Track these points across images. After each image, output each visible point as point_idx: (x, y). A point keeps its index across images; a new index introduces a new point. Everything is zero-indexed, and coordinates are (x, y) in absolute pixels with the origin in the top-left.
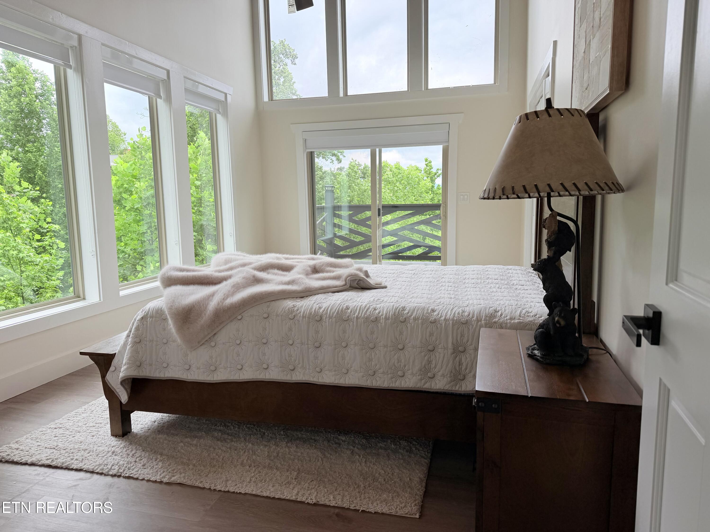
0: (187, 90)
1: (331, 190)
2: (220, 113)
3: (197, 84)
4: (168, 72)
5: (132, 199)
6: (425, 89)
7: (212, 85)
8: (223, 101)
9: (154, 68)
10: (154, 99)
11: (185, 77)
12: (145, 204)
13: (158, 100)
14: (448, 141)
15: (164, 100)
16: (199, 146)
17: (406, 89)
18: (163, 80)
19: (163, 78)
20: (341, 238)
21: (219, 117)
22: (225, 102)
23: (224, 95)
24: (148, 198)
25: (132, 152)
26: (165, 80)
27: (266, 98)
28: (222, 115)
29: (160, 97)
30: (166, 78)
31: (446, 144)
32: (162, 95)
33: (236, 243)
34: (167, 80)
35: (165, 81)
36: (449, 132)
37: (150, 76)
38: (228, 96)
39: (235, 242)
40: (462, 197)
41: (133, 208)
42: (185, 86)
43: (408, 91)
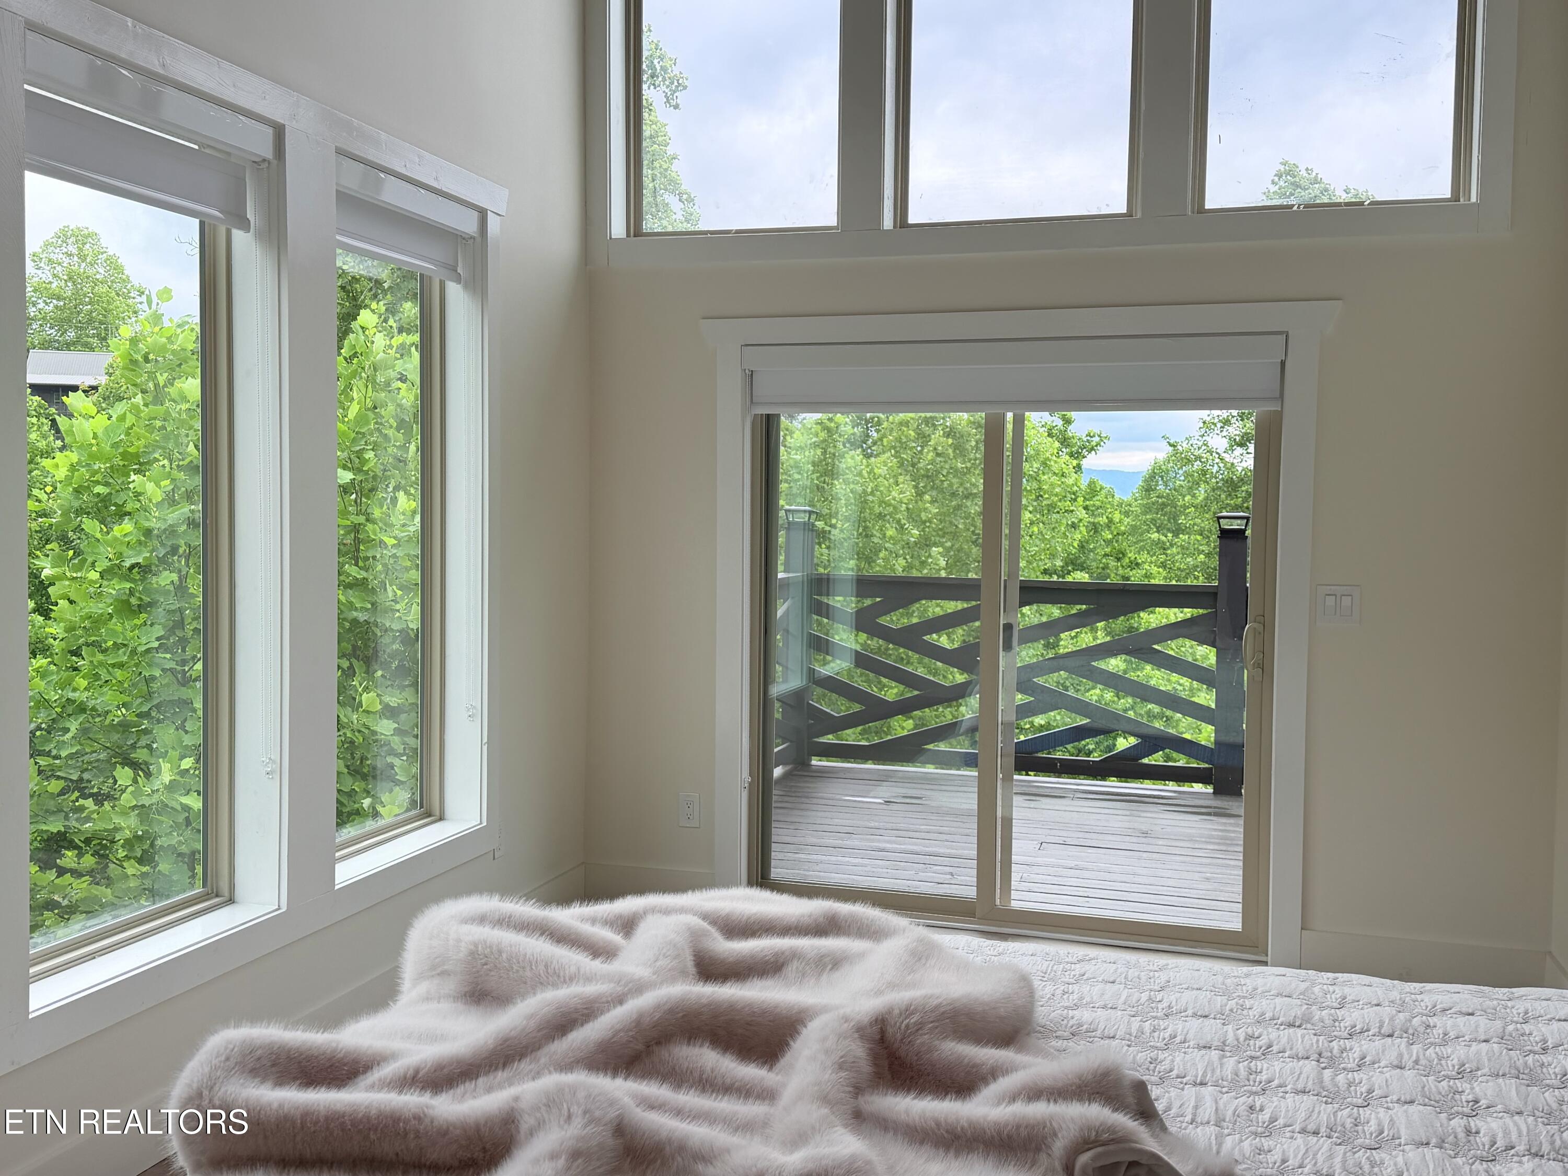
0: (345, 199)
1: (805, 523)
2: (458, 280)
3: (382, 175)
4: (279, 132)
5: (116, 539)
6: (1193, 212)
7: (436, 179)
8: (474, 238)
9: (228, 116)
10: (222, 230)
11: (340, 152)
12: (162, 552)
13: (237, 234)
14: (1278, 395)
15: (259, 236)
16: (355, 355)
17: (1120, 207)
18: (259, 163)
19: (260, 156)
20: (832, 685)
21: (454, 291)
22: (479, 240)
23: (475, 215)
24: (171, 531)
25: (127, 373)
26: (264, 160)
27: (618, 227)
28: (466, 287)
29: (244, 225)
30: (268, 153)
31: (1274, 407)
32: (250, 215)
33: (488, 743)
34: (275, 162)
35: (266, 165)
36: (1283, 364)
37: (209, 146)
38: (492, 220)
39: (485, 740)
40: (1330, 601)
41: (119, 567)
42: (337, 184)
43: (1129, 214)
